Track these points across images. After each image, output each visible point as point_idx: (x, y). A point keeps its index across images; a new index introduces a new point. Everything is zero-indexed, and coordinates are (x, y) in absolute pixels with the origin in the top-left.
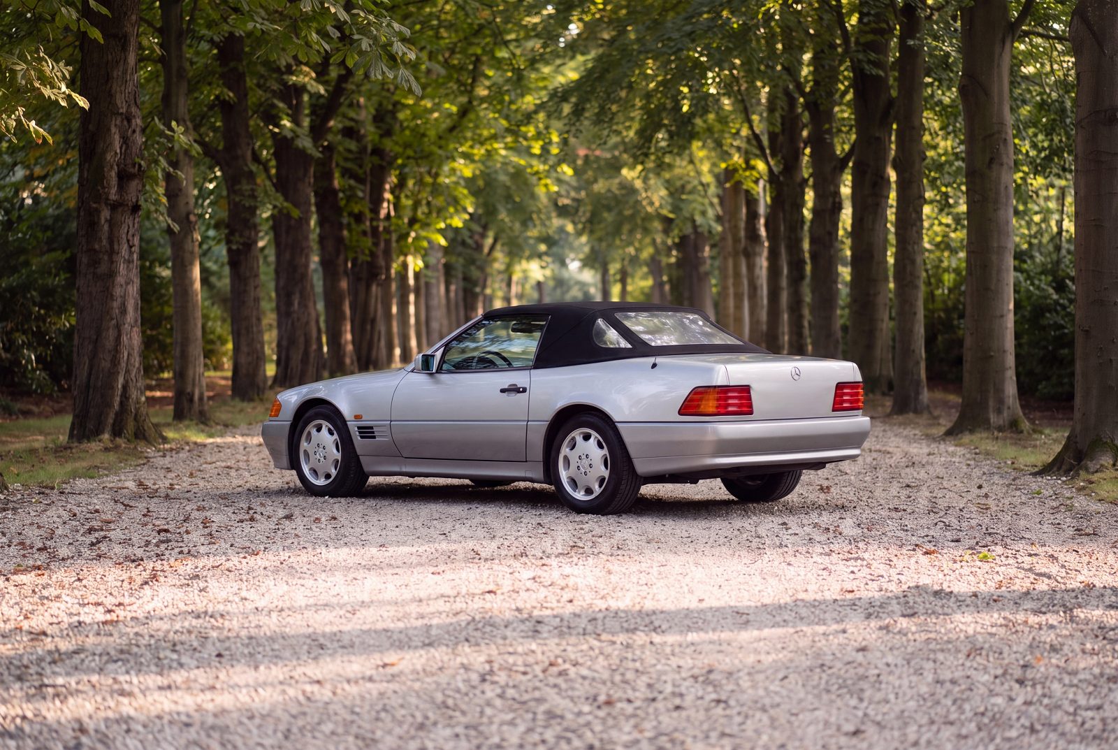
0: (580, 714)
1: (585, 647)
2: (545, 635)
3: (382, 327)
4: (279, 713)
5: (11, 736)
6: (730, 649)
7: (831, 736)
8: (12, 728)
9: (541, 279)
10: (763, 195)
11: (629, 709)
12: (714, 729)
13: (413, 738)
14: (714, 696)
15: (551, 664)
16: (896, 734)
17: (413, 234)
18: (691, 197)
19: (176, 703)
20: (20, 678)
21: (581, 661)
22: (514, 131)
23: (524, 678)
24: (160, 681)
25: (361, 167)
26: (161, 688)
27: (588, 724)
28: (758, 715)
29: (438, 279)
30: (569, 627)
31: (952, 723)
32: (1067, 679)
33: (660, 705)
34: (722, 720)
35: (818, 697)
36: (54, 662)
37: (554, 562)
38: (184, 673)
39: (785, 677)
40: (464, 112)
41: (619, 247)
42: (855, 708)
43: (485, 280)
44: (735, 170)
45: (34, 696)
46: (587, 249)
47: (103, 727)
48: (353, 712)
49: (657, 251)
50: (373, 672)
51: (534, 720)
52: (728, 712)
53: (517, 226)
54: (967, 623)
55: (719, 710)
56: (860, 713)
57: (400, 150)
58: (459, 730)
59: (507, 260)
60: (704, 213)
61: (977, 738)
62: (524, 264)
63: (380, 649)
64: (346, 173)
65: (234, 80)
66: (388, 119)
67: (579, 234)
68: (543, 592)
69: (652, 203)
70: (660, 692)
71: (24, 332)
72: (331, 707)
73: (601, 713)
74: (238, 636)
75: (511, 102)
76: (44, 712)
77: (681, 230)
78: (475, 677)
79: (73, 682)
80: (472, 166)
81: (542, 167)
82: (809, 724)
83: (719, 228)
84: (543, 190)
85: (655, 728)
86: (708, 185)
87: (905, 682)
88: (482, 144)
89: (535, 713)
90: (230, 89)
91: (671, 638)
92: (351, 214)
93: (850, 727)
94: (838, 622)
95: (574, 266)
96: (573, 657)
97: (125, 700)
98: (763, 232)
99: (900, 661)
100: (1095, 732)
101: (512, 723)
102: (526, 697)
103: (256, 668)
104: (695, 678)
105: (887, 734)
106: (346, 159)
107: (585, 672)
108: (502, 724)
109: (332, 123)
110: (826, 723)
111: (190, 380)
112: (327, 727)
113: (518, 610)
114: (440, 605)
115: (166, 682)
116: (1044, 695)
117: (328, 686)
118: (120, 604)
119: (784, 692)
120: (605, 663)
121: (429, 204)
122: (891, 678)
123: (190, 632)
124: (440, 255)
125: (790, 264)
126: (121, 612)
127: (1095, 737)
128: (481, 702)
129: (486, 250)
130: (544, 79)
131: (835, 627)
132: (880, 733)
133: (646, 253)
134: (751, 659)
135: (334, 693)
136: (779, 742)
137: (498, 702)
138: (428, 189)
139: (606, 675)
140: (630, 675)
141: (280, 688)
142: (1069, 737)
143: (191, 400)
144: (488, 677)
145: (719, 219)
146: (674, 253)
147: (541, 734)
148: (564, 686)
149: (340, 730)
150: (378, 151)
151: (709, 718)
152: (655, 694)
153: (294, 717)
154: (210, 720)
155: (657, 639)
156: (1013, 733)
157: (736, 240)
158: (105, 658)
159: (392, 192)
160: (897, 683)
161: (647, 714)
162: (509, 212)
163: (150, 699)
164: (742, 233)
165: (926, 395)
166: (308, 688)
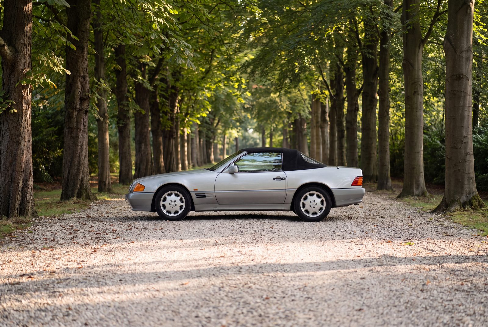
0: (257, 302)
1: (258, 278)
2: (243, 273)
3: (174, 156)
4: (143, 302)
5: (43, 311)
6: (313, 278)
7: (350, 311)
8: (43, 308)
9: (237, 136)
10: (328, 103)
11: (275, 301)
12: (306, 308)
13: (194, 312)
14: (307, 296)
15: (246, 284)
16: (375, 310)
17: (187, 119)
18: (299, 105)
19: (105, 298)
20: (46, 289)
21: (256, 283)
22: (227, 79)
23: (236, 289)
24: (98, 290)
25: (167, 93)
26: (99, 293)
27: (259, 307)
28: (324, 303)
29: (196, 137)
30: (252, 270)
31: (396, 306)
32: (439, 290)
33: (287, 300)
34: (310, 305)
35: (346, 296)
36: (58, 283)
37: (246, 245)
38: (107, 287)
39: (333, 289)
40: (208, 71)
41: (269, 124)
42: (360, 300)
43: (215, 137)
44: (317, 94)
45: (51, 296)
46: (256, 125)
47: (77, 307)
48: (171, 302)
49: (285, 126)
50: (179, 287)
51: (239, 305)
52: (312, 302)
53: (228, 116)
54: (402, 269)
55: (309, 301)
56: (361, 303)
57: (182, 87)
58: (211, 309)
59: (223, 129)
60: (304, 111)
61: (405, 312)
62: (230, 130)
63: (181, 279)
64: (162, 96)
65: (121, 62)
66: (178, 74)
67: (253, 118)
68: (242, 257)
69: (282, 107)
70: (287, 294)
71: (41, 158)
72: (163, 300)
73: (264, 302)
74: (127, 273)
75: (227, 68)
76: (55, 302)
77: (295, 117)
78: (217, 289)
79: (66, 290)
80: (210, 93)
81: (238, 93)
82: (342, 306)
83: (311, 117)
84: (239, 101)
85: (284, 308)
86: (306, 100)
87: (378, 291)
88: (215, 84)
89: (239, 303)
90: (120, 65)
91: (291, 274)
92: (163, 112)
93: (357, 308)
94: (353, 268)
95: (251, 131)
96: (254, 281)
97: (85, 297)
98: (328, 119)
99: (377, 283)
100: (450, 310)
101: (231, 306)
102: (236, 296)
103: (135, 285)
104: (300, 289)
105: (372, 310)
106: (161, 91)
107: (258, 287)
108: (227, 306)
109: (157, 77)
110: (349, 306)
111: (105, 177)
112: (162, 308)
113: (233, 263)
114: (203, 262)
115: (100, 290)
116: (431, 296)
117: (162, 292)
118: (83, 261)
119: (333, 294)
120: (266, 284)
121: (193, 107)
122: (373, 289)
123: (109, 272)
124: (197, 127)
125: (339, 131)
126: (83, 264)
127: (449, 312)
128: (219, 298)
129: (215, 125)
130: (240, 58)
131: (353, 270)
132: (369, 309)
133: (281, 126)
134: (321, 282)
135: (164, 295)
136: (331, 313)
137: (225, 298)
138: (193, 101)
139: (266, 288)
140: (275, 288)
141: (144, 293)
142: (440, 311)
143: (105, 184)
144: (222, 289)
145: (310, 113)
146: (292, 126)
147: (242, 310)
148: (250, 292)
149: (166, 309)
150: (173, 87)
151: (305, 304)
152: (284, 295)
153: (149, 304)
154: (117, 305)
155: (286, 274)
156: (418, 310)
157: (317, 122)
158: (78, 281)
159: (179, 103)
160: (375, 291)
161: (282, 303)
162: (225, 110)
163: (95, 297)
164: (320, 120)
165: (390, 183)
166: (154, 293)
